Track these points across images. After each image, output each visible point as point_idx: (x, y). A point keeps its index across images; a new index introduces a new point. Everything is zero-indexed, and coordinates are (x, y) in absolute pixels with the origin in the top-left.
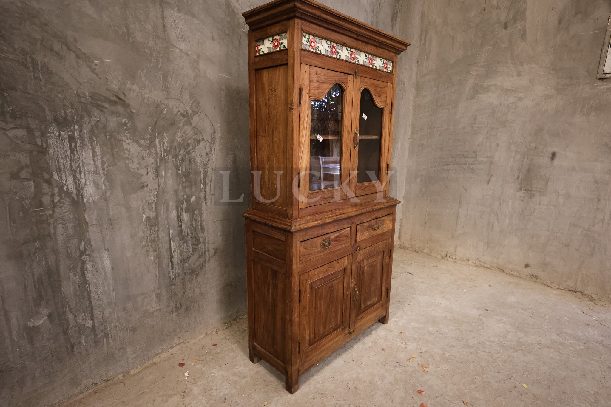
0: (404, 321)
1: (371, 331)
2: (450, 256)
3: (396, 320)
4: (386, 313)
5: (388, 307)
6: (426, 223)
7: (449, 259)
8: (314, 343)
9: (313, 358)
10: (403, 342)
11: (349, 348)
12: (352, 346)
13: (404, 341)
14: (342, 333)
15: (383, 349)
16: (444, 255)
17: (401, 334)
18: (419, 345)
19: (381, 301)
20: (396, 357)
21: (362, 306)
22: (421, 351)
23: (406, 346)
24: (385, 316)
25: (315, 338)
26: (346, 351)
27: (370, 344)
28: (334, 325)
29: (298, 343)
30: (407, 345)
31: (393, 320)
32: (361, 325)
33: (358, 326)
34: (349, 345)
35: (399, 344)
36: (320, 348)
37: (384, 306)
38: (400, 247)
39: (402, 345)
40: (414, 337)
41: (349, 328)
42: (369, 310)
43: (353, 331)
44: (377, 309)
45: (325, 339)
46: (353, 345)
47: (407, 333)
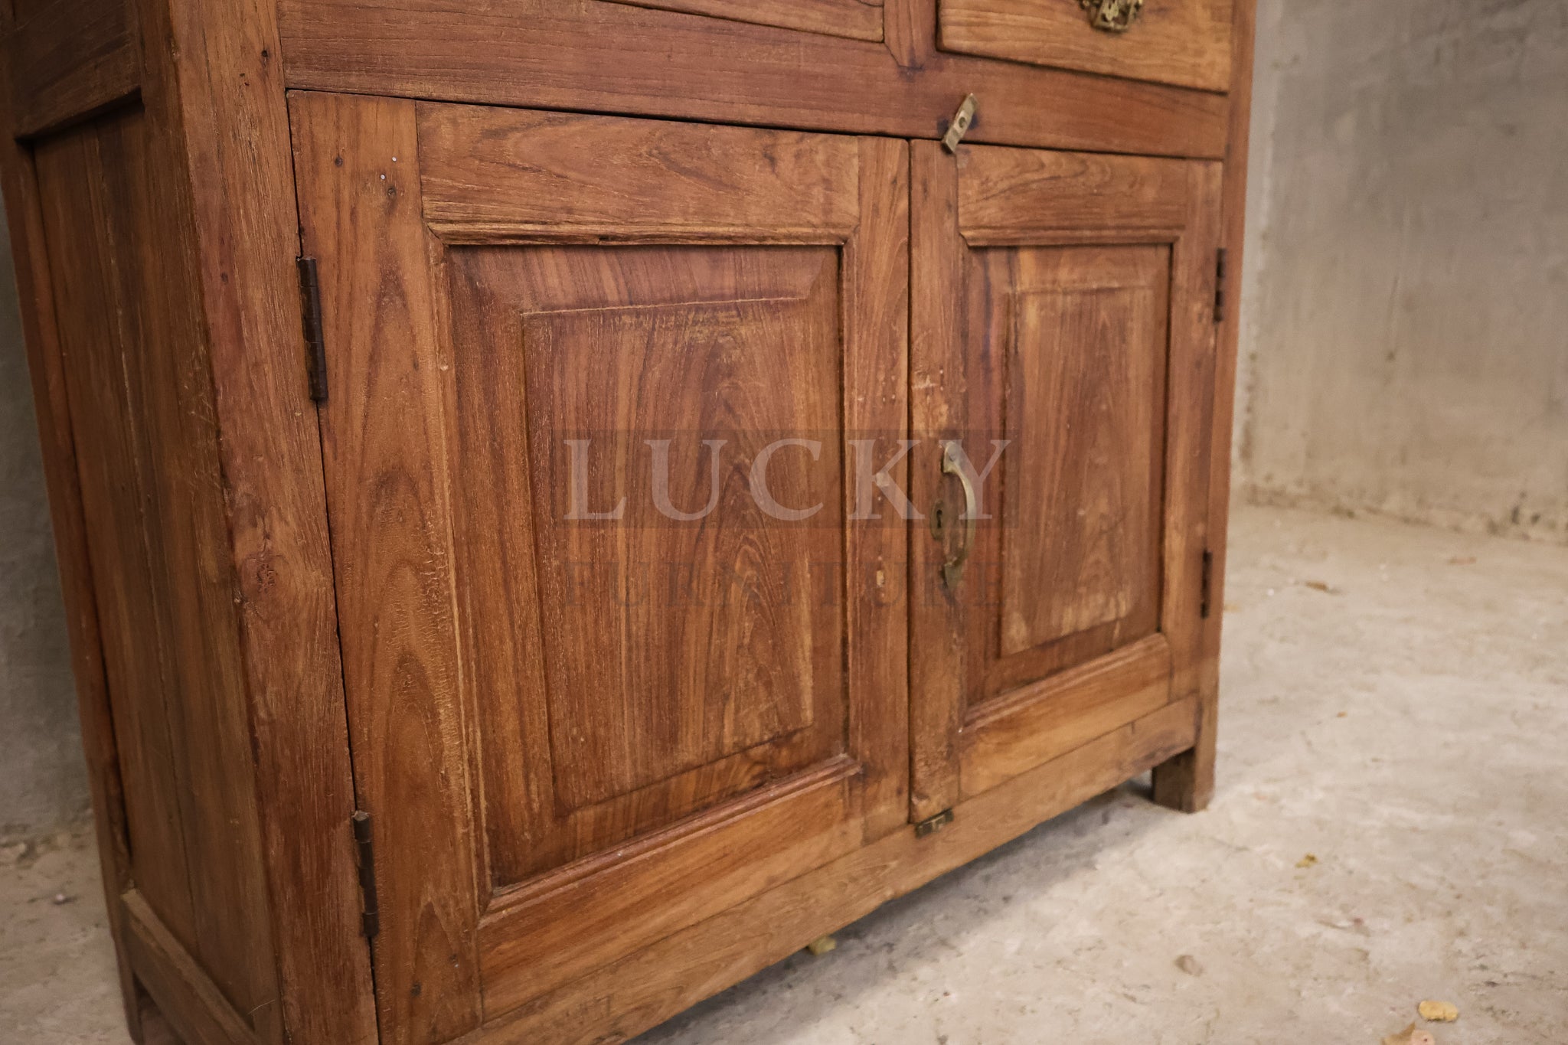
0: (1320, 795)
1: (1095, 848)
2: (1535, 519)
3: (1268, 789)
4: (1198, 729)
5: (1206, 691)
6: (1391, 356)
7: (1534, 532)
8: (561, 860)
9: (548, 996)
10: (1337, 913)
11: (916, 953)
12: (943, 943)
13: (1344, 908)
14: (847, 817)
15: (1181, 963)
16: (1498, 512)
17: (1314, 867)
18: (1462, 933)
19: (1159, 630)
20: (1292, 1016)
21: (1017, 632)
22: (1486, 976)
23: (1359, 940)
24: (1190, 754)
25: (562, 811)
26: (892, 968)
27: (1085, 930)
28: (755, 730)
29: (342, 832)
30: (1367, 933)
31: (1248, 788)
32: (1009, 779)
33: (982, 785)
34: (925, 930)
35: (1307, 930)
36: (627, 913)
37: (1182, 680)
38: (1254, 497)
39: (1330, 934)
40: (1413, 887)
41: (911, 786)
42: (1073, 678)
43: (947, 814)
44: (1131, 684)
45: (673, 837)
46: (957, 933)
47: (1352, 863)
